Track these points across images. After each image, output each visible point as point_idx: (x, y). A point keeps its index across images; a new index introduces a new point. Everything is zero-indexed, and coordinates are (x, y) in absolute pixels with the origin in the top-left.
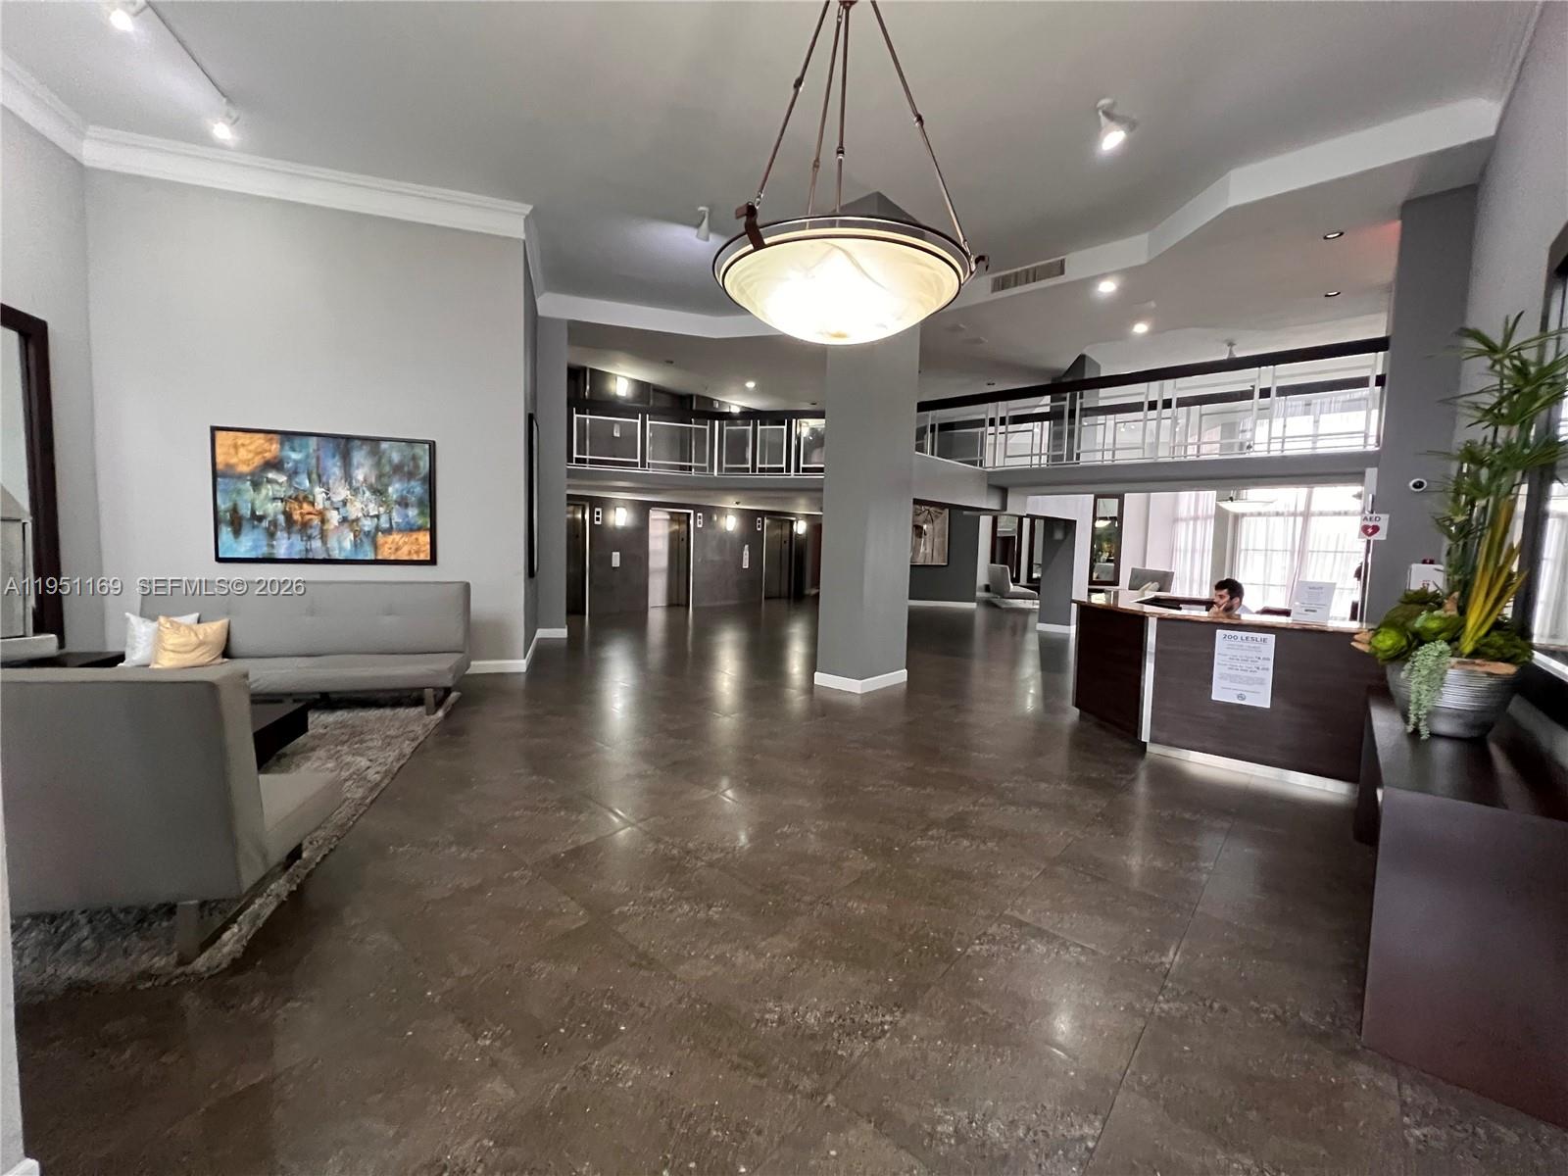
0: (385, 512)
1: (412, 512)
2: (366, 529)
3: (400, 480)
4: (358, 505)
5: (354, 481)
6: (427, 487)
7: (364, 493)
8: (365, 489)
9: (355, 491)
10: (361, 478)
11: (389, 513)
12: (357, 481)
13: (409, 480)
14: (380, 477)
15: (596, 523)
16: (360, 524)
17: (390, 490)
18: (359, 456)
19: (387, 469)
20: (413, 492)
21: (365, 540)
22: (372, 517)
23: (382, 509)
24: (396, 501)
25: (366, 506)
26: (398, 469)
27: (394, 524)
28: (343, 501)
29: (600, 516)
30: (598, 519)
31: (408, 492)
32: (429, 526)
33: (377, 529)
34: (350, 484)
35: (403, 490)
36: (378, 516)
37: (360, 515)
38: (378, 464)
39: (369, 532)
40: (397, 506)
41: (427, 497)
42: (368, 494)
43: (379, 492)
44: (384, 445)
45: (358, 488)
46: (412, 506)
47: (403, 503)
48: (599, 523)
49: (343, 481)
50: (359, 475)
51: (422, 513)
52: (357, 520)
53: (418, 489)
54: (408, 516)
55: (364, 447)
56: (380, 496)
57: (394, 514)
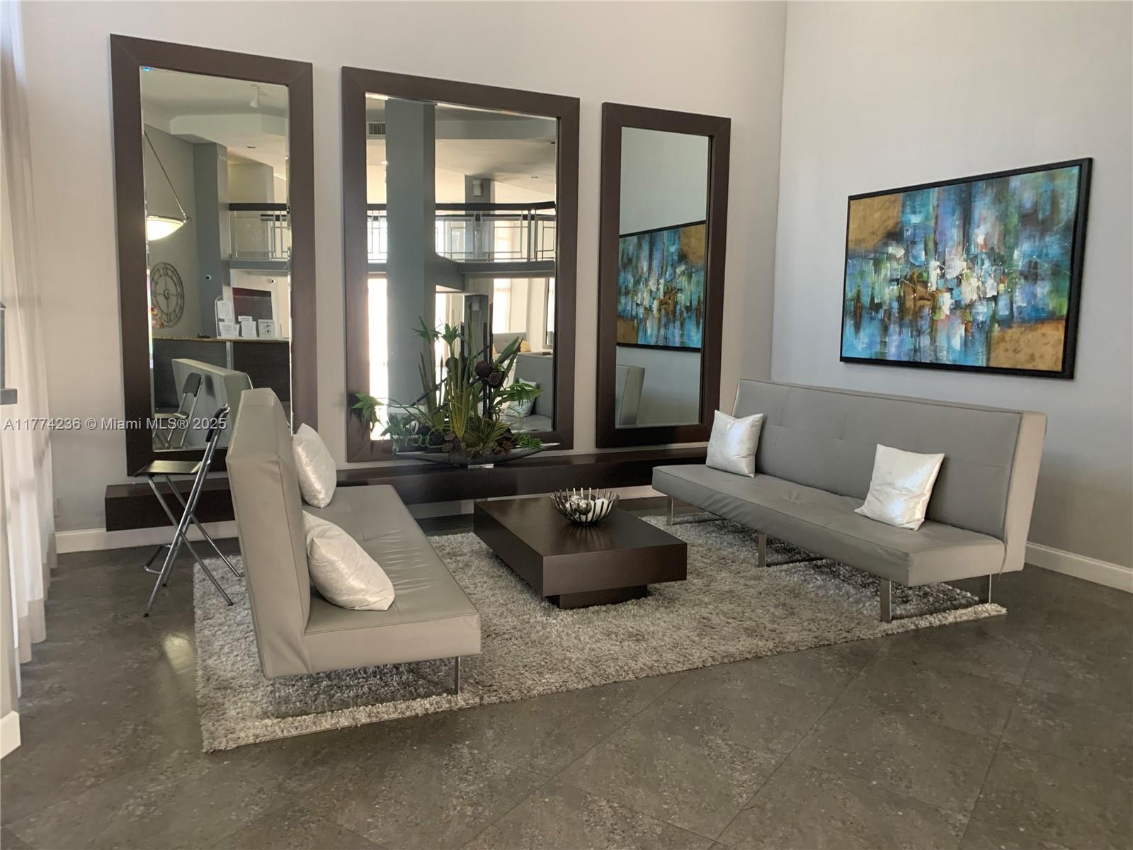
0: (1006, 291)
1: (1042, 289)
2: (980, 318)
3: (1031, 237)
4: (974, 282)
5: (973, 247)
6: (1068, 244)
7: (983, 264)
8: (984, 256)
9: (972, 260)
10: (980, 239)
11: (1011, 293)
12: (977, 245)
13: (1042, 236)
14: (1005, 233)
16: (974, 311)
17: (1016, 254)
18: (984, 210)
19: (1015, 219)
20: (1047, 255)
21: (977, 336)
22: (989, 299)
23: (1002, 287)
24: (1022, 273)
25: (983, 283)
26: (1028, 218)
27: (1015, 310)
28: (957, 277)
31: (1039, 256)
32: (1065, 311)
33: (994, 318)
34: (968, 252)
35: (1033, 252)
36: (995, 299)
37: (975, 297)
38: (1003, 217)
39: (983, 323)
40: (1022, 281)
41: (1067, 262)
42: (987, 264)
43: (1000, 260)
44: (1015, 182)
45: (976, 257)
46: (1043, 279)
47: (1031, 274)
49: (961, 248)
50: (979, 236)
51: (1056, 291)
52: (971, 305)
53: (1055, 247)
54: (1035, 296)
55: (989, 191)
56: (1001, 265)
57: (1017, 294)
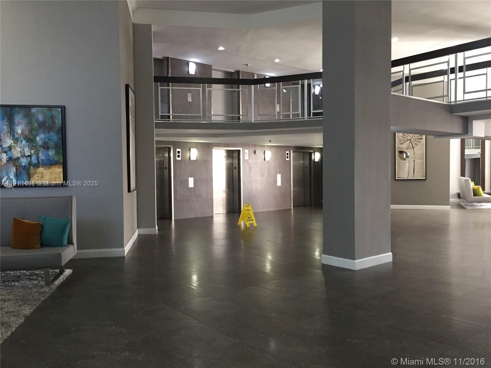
0: (35, 153)
1: (51, 153)
2: (23, 164)
3: (43, 132)
4: (19, 149)
5: (16, 134)
6: (60, 136)
7: (22, 142)
8: (22, 139)
9: (16, 140)
10: (19, 131)
11: (37, 154)
12: (18, 134)
13: (49, 133)
14: (31, 131)
15: (178, 159)
16: (19, 161)
17: (38, 138)
18: (18, 118)
19: (36, 125)
20: (52, 139)
21: (23, 172)
22: (26, 156)
23: (32, 151)
24: (41, 146)
25: (23, 150)
26: (42, 125)
27: (40, 161)
28: (9, 147)
29: (180, 154)
30: (179, 156)
31: (49, 140)
32: (62, 161)
33: (30, 163)
34: (14, 136)
35: (45, 138)
36: (30, 156)
37: (19, 155)
38: (30, 123)
39: (25, 166)
40: (42, 149)
41: (60, 143)
42: (24, 142)
43: (30, 140)
44: (34, 110)
45: (18, 139)
46: (51, 149)
47: (46, 147)
48: (179, 159)
49: (9, 135)
50: (19, 130)
51: (57, 153)
52: (18, 159)
53: (55, 137)
54: (48, 155)
55: (21, 112)
56: (31, 143)
57: (40, 154)
